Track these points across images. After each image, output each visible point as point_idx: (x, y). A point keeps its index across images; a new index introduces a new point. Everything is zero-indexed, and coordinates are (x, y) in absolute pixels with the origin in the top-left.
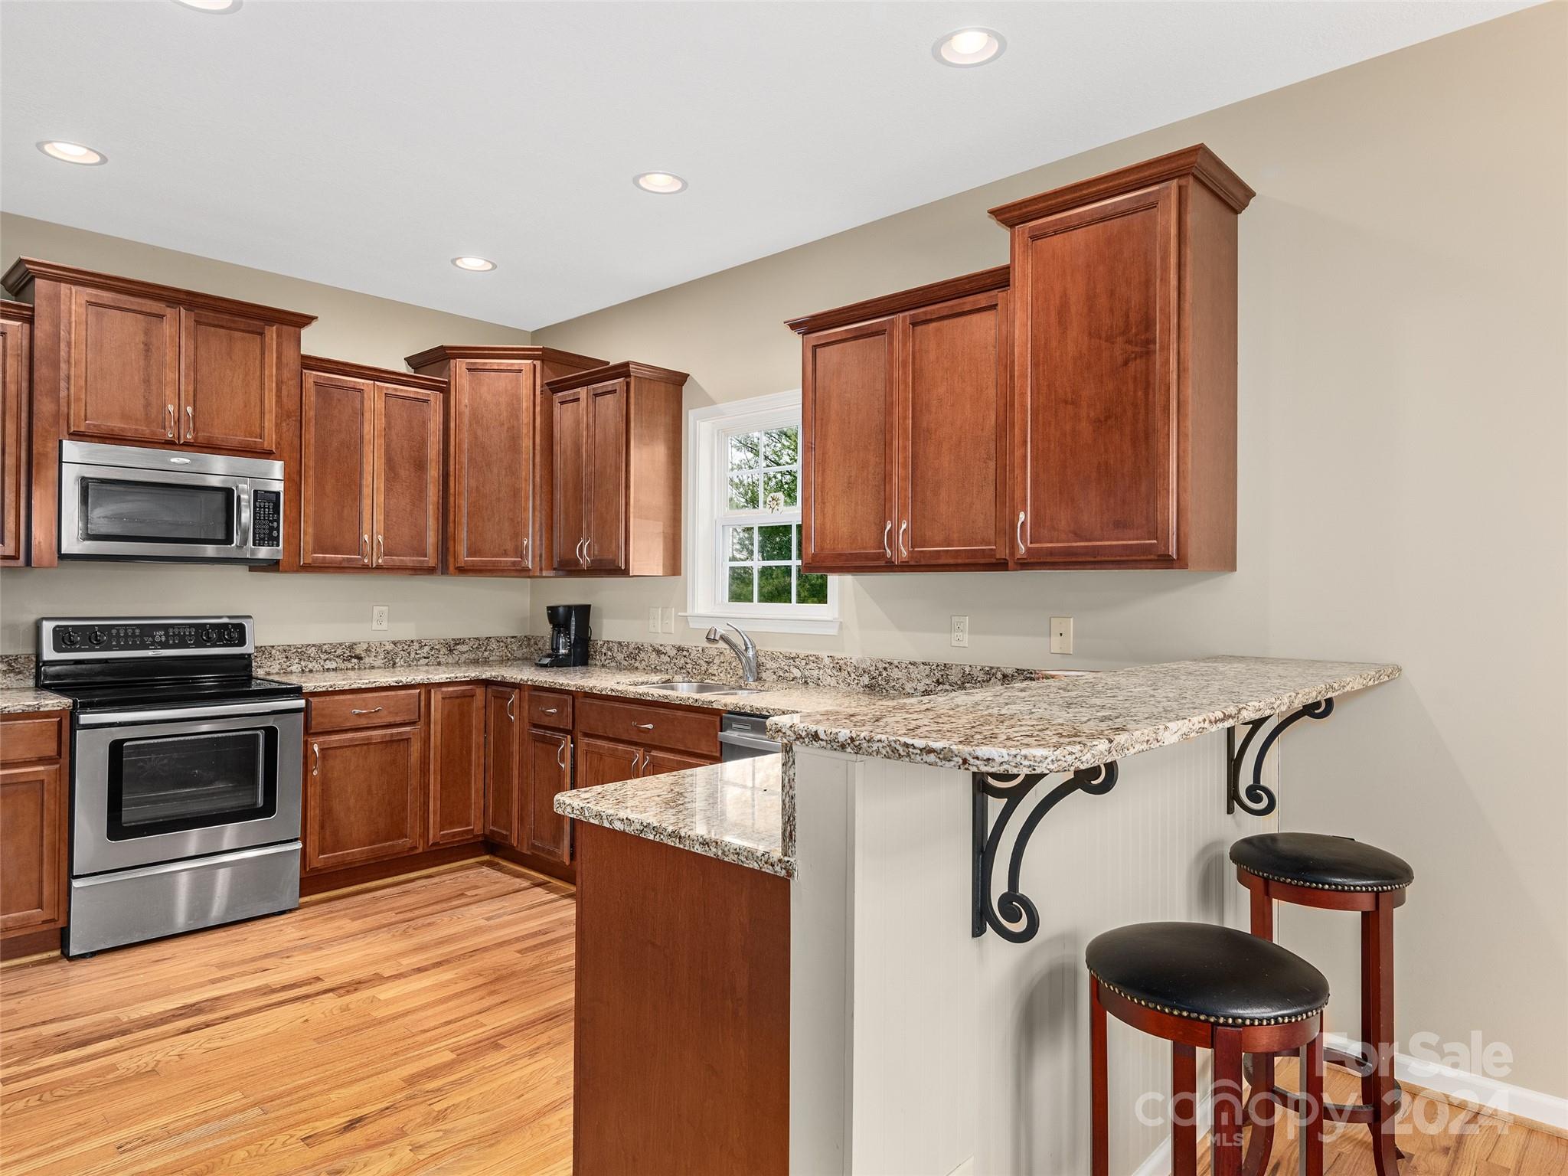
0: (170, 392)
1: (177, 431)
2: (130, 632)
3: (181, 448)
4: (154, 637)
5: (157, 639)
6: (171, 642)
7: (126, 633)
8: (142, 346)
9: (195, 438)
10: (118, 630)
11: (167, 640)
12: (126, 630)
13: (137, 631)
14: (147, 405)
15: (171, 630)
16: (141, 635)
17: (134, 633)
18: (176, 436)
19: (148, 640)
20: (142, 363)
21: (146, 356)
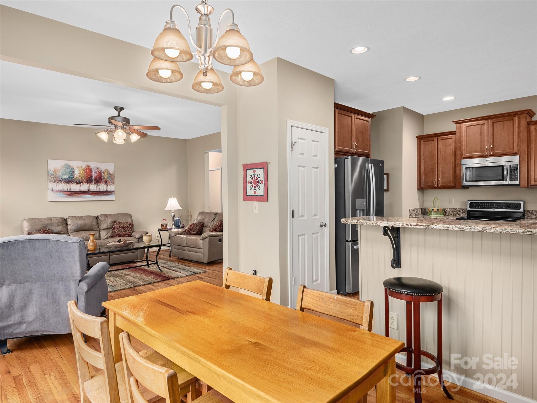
0: (486, 143)
1: (488, 152)
2: (488, 204)
3: (490, 156)
4: (494, 206)
5: (495, 206)
6: (498, 207)
7: (487, 205)
8: (479, 133)
9: (493, 153)
10: (485, 204)
11: (497, 207)
12: (487, 204)
13: (490, 204)
14: (481, 147)
15: (498, 204)
16: (491, 205)
17: (489, 204)
18: (488, 154)
19: (492, 207)
20: (480, 137)
21: (481, 135)
